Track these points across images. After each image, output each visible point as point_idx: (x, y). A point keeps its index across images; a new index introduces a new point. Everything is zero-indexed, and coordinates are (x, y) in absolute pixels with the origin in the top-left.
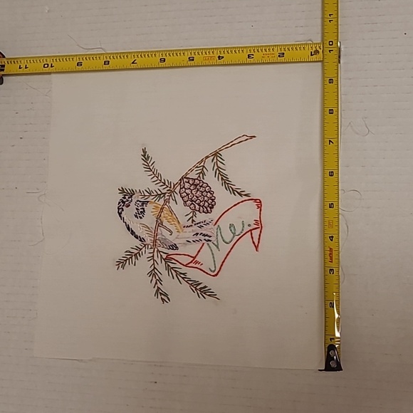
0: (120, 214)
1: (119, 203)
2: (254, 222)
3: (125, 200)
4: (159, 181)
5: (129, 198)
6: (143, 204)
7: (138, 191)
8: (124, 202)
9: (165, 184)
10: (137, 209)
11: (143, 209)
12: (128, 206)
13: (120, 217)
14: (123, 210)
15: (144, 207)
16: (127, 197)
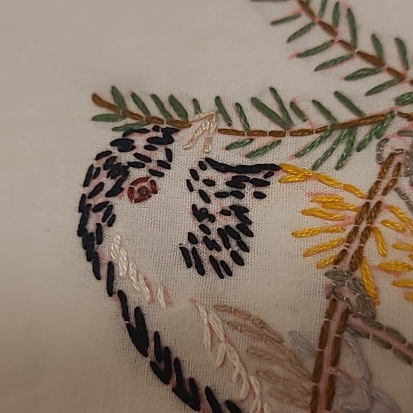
0: (90, 241)
1: (91, 174)
3: (126, 158)
4: (337, 51)
5: (152, 144)
6: (236, 186)
7: (208, 106)
8: (119, 172)
9: (377, 62)
10: (199, 214)
11: (240, 212)
12: (143, 194)
13: (93, 257)
14: (110, 219)
15: (248, 201)
16: (140, 141)
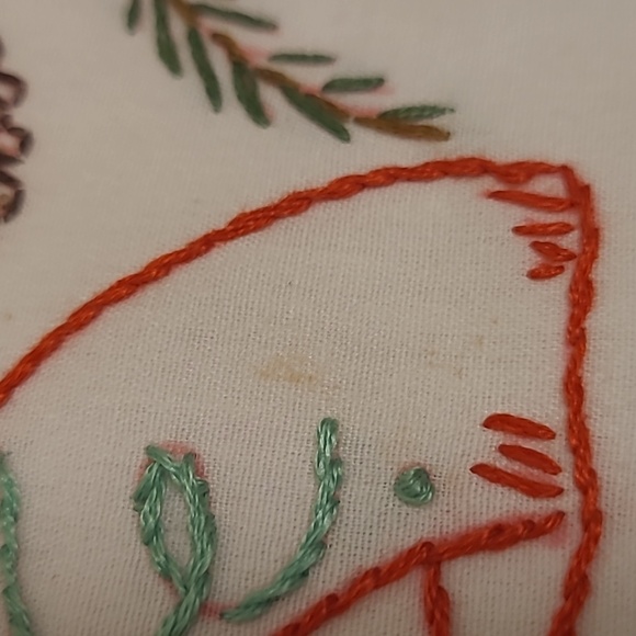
2: (486, 446)
